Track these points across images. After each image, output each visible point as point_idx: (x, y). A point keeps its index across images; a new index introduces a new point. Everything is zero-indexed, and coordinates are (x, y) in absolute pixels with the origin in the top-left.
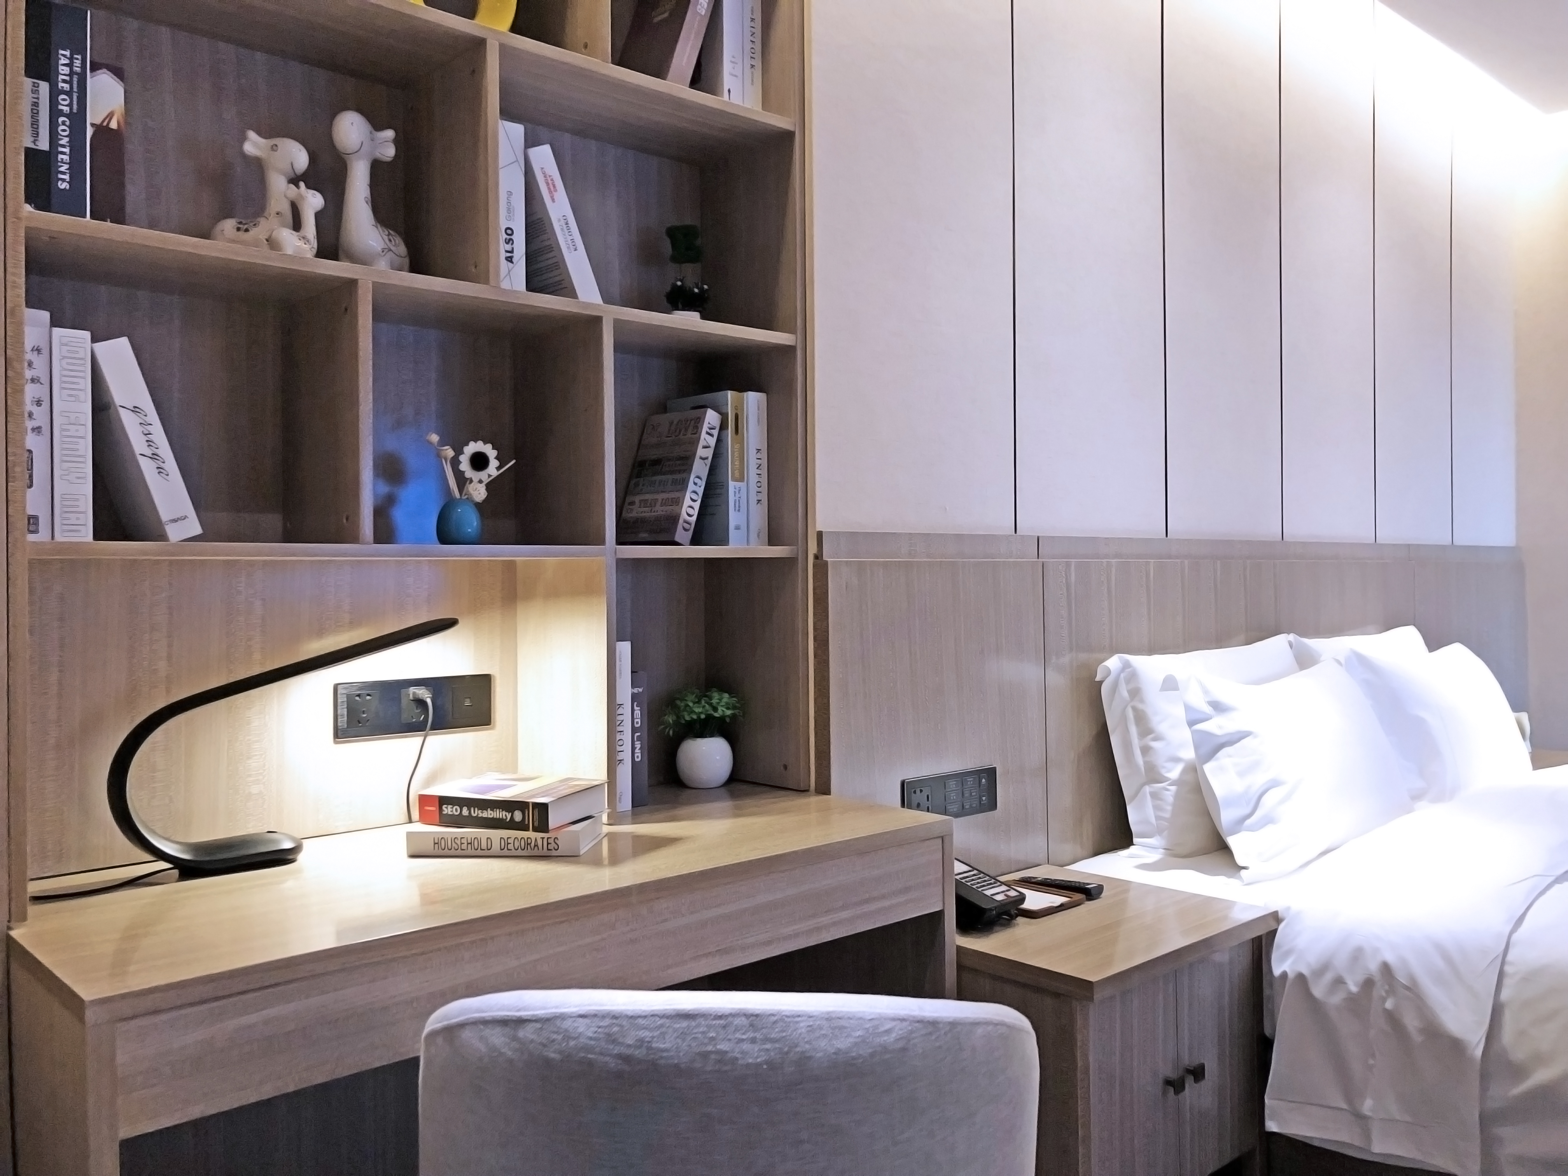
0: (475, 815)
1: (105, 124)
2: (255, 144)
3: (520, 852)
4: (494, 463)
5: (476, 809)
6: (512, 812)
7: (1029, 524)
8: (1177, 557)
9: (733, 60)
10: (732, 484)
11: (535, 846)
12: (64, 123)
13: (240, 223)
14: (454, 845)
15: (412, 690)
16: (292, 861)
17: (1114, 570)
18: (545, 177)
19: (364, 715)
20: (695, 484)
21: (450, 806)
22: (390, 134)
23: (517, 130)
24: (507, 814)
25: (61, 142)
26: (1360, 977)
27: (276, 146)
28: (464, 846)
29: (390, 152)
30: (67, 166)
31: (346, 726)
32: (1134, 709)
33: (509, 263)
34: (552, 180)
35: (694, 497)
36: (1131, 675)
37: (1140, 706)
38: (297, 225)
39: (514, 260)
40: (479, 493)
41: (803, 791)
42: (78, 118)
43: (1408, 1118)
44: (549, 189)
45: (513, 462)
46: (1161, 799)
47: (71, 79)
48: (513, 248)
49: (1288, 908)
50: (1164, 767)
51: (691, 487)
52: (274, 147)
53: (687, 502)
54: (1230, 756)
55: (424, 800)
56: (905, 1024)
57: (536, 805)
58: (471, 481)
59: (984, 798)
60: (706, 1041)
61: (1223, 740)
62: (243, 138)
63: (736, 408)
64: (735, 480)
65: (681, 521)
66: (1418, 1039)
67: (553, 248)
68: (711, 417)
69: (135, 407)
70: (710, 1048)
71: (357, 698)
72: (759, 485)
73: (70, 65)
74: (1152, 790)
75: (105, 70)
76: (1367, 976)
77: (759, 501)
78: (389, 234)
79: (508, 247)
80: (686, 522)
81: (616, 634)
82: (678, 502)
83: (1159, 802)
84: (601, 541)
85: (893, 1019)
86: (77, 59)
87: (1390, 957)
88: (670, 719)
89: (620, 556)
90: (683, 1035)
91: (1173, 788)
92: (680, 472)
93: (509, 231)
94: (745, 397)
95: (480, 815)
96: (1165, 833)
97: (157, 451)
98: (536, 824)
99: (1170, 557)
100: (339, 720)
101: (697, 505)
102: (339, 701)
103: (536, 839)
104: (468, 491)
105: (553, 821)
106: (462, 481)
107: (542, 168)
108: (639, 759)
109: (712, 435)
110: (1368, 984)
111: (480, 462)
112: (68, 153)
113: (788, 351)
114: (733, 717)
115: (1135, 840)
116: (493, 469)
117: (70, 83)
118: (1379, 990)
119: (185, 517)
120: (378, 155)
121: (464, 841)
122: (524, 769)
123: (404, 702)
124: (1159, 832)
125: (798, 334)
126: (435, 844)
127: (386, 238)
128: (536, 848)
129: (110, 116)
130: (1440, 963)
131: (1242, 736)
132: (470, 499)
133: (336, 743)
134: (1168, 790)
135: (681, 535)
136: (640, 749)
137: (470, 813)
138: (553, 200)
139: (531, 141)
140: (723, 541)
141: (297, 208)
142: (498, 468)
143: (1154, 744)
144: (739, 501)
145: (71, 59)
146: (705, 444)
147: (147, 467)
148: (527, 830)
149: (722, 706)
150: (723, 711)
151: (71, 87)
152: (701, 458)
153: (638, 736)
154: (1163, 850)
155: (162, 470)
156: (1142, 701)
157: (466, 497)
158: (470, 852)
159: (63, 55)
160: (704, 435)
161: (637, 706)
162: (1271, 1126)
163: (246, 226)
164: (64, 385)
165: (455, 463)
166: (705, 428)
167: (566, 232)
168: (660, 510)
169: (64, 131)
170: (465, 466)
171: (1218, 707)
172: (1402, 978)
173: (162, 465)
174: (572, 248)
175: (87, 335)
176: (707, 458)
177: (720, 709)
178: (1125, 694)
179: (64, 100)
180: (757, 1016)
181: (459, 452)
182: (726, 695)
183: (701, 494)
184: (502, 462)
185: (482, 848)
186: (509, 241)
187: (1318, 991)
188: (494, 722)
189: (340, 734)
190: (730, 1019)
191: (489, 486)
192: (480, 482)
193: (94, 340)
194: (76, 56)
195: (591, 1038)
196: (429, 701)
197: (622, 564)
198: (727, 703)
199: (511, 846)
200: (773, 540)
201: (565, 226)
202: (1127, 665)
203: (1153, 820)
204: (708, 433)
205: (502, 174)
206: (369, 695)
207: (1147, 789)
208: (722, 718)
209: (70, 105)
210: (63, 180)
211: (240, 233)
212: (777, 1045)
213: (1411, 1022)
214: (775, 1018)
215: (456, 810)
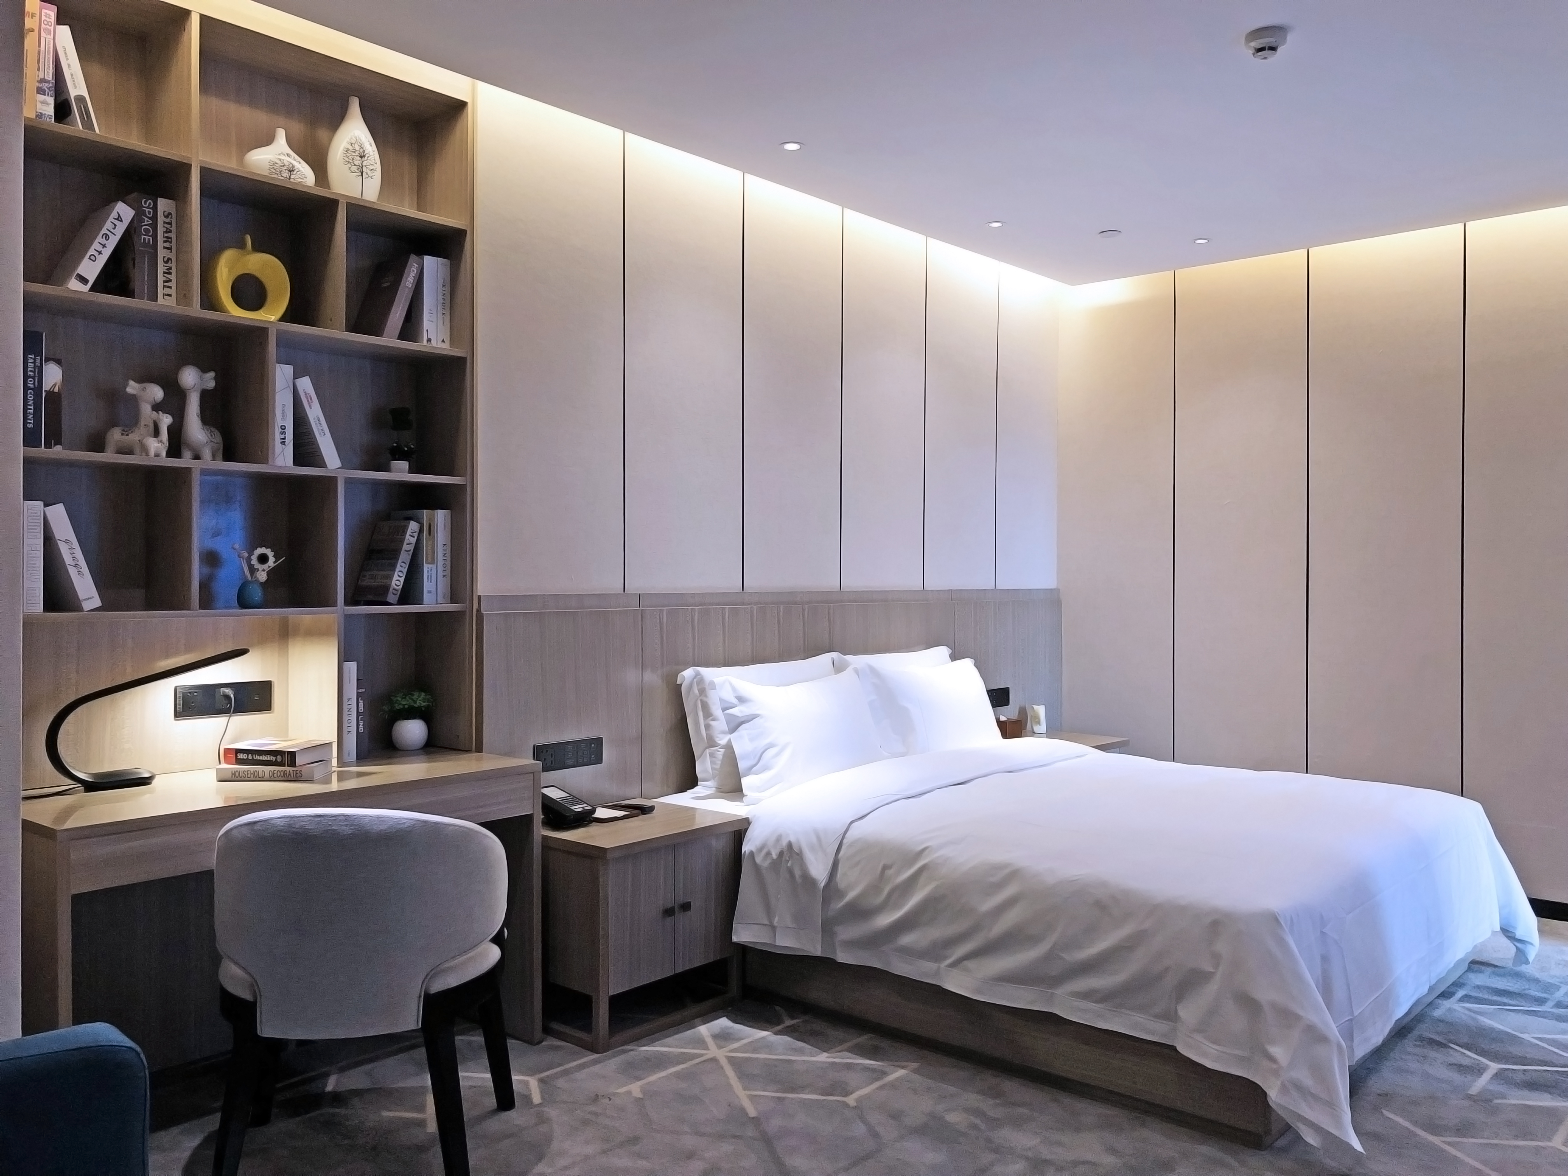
0: (256, 759)
1: (52, 390)
2: (133, 388)
3: (280, 778)
4: (272, 560)
5: (256, 756)
6: (276, 756)
7: (636, 585)
8: (749, 604)
9: (430, 312)
10: (426, 567)
11: (289, 775)
12: (30, 393)
13: (124, 430)
14: (243, 774)
15: (222, 689)
16: (149, 784)
17: (697, 613)
18: (306, 394)
19: (193, 704)
20: (401, 566)
21: (241, 754)
22: (212, 374)
23: (289, 370)
24: (273, 757)
25: (29, 403)
26: (778, 851)
27: (145, 388)
28: (249, 776)
29: (211, 384)
30: (32, 416)
31: (181, 711)
32: (702, 701)
33: (283, 446)
34: (310, 396)
35: (401, 574)
36: (699, 680)
37: (705, 699)
38: (156, 433)
39: (286, 443)
40: (262, 577)
41: (469, 751)
42: (38, 389)
43: (794, 926)
44: (308, 401)
45: (284, 558)
46: (715, 757)
47: (35, 370)
48: (285, 437)
49: (754, 816)
50: (718, 737)
51: (398, 568)
52: (144, 390)
53: (396, 577)
54: (746, 729)
55: (227, 751)
56: (412, 821)
57: (288, 752)
58: (258, 570)
59: (593, 756)
60: (328, 825)
61: (742, 720)
62: (127, 385)
63: (430, 519)
64: (427, 563)
65: (391, 589)
66: (799, 880)
67: (309, 433)
68: (413, 526)
69: (66, 540)
70: (329, 828)
71: (189, 694)
72: (444, 566)
73: (34, 363)
74: (710, 751)
75: (52, 362)
76: (781, 849)
77: (444, 576)
78: (211, 431)
79: (283, 436)
80: (394, 589)
81: (344, 657)
82: (390, 577)
83: (714, 759)
84: (334, 604)
85: (406, 819)
86: (38, 359)
87: (793, 839)
88: (386, 708)
89: (346, 613)
90: (318, 823)
91: (723, 750)
92: (391, 559)
93: (283, 428)
94: (436, 514)
95: (259, 759)
96: (716, 778)
97: (78, 563)
98: (289, 763)
99: (744, 604)
100: (178, 707)
101: (402, 580)
102: (178, 696)
103: (290, 772)
104: (256, 576)
105: (299, 760)
106: (253, 570)
107: (304, 390)
108: (362, 731)
109: (413, 537)
110: (781, 854)
111: (263, 559)
112: (33, 409)
113: (461, 488)
114: (427, 707)
115: (699, 783)
116: (271, 562)
117: (34, 372)
118: (786, 856)
119: (93, 597)
120: (205, 387)
121: (249, 772)
122: (291, 735)
123: (217, 696)
124: (714, 778)
125: (468, 477)
126: (232, 774)
127: (209, 435)
128: (290, 776)
129: (55, 385)
130: (814, 840)
131: (754, 717)
132: (257, 580)
133: (175, 720)
134: (719, 751)
135: (391, 598)
136: (363, 725)
137: (253, 757)
138: (311, 408)
139: (296, 376)
140: (420, 602)
141: (157, 425)
142: (275, 562)
143: (712, 723)
144: (431, 576)
145: (35, 359)
146: (408, 542)
147: (72, 572)
148: (284, 766)
149: (420, 700)
150: (420, 703)
151: (35, 374)
152: (406, 551)
153: (361, 718)
154: (714, 789)
155: (80, 573)
156: (706, 696)
157: (255, 579)
158: (252, 778)
159: (31, 358)
160: (407, 537)
161: (361, 700)
162: (735, 939)
163: (127, 433)
164: (29, 531)
165: (249, 560)
166: (409, 533)
167: (319, 425)
168: (379, 582)
169: (30, 397)
170: (254, 561)
171: (741, 700)
172: (796, 849)
173: (80, 570)
174: (322, 434)
175: (41, 504)
176: (409, 551)
177: (418, 702)
178: (696, 692)
179: (31, 381)
180: (348, 816)
181: (251, 553)
182: (423, 694)
183: (405, 573)
184: (277, 557)
185: (260, 776)
186: (283, 433)
187: (758, 860)
188: (273, 709)
189: (178, 715)
190: (337, 817)
191: (268, 573)
192: (264, 570)
193: (46, 505)
194: (37, 357)
195: (283, 826)
196: (232, 696)
197: (348, 617)
198: (424, 699)
199: (275, 775)
200: (453, 601)
201: (318, 422)
202: (698, 674)
203: (710, 771)
204: (410, 535)
205: (278, 397)
206: (196, 692)
207: (708, 751)
208: (420, 708)
209: (34, 384)
210: (30, 423)
211: (123, 436)
212: (356, 827)
213: (797, 873)
214: (355, 817)
215: (245, 756)
